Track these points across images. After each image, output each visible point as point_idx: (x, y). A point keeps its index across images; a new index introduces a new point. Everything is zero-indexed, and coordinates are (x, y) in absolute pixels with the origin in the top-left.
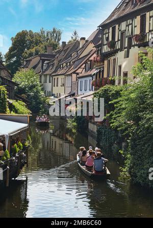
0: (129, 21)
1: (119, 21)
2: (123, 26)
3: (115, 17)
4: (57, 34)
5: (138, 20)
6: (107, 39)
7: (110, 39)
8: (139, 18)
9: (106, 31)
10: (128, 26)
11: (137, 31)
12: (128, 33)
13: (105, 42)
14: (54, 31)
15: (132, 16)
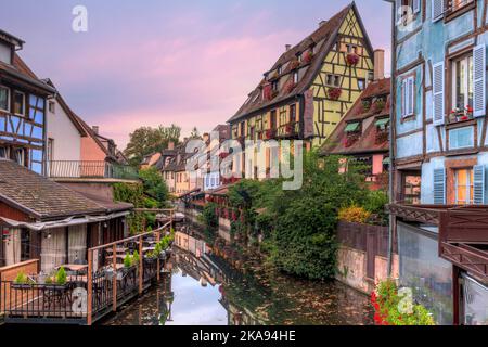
0: (259, 117)
1: (248, 116)
2: (253, 121)
3: (244, 113)
4: (177, 130)
5: (267, 116)
6: (236, 134)
7: (239, 134)
8: (269, 113)
9: (235, 126)
10: (257, 121)
11: (267, 126)
12: (258, 129)
13: (234, 137)
14: (173, 127)
15: (262, 111)
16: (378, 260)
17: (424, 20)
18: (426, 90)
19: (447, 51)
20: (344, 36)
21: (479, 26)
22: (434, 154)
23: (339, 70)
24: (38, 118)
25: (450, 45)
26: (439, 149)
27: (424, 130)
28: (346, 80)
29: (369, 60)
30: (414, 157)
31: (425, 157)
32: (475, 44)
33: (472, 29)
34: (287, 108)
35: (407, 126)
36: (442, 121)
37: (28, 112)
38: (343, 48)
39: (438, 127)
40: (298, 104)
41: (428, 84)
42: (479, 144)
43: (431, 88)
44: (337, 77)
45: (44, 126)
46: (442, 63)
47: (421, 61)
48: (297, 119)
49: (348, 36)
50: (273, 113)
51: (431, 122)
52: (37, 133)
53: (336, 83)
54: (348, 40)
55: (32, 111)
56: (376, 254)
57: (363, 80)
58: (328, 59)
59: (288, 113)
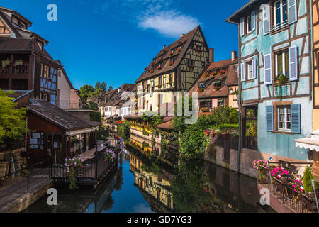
0: (152, 80)
1: (146, 79)
8: (158, 78)
9: (138, 84)
10: (151, 82)
11: (157, 84)
12: (152, 85)
13: (138, 89)
15: (154, 77)
16: (231, 151)
17: (258, 34)
18: (260, 67)
19: (272, 49)
20: (195, 41)
21: (292, 37)
22: (265, 99)
23: (193, 58)
24: (54, 80)
25: (275, 46)
26: (268, 96)
27: (259, 87)
28: (196, 62)
29: (207, 53)
30: (254, 100)
31: (260, 100)
32: (290, 45)
33: (288, 38)
34: (168, 75)
35: (249, 85)
36: (270, 83)
37: (49, 76)
38: (195, 47)
39: (268, 86)
40: (174, 74)
41: (261, 64)
42: (293, 94)
43: (263, 66)
44: (192, 61)
45: (56, 83)
46: (270, 54)
47: (257, 53)
48: (173, 81)
49: (197, 41)
50: (160, 78)
51: (263, 83)
52: (53, 87)
53: (192, 64)
54: (197, 43)
55: (52, 76)
56: (230, 148)
57: (204, 62)
58: (188, 52)
59: (168, 78)
